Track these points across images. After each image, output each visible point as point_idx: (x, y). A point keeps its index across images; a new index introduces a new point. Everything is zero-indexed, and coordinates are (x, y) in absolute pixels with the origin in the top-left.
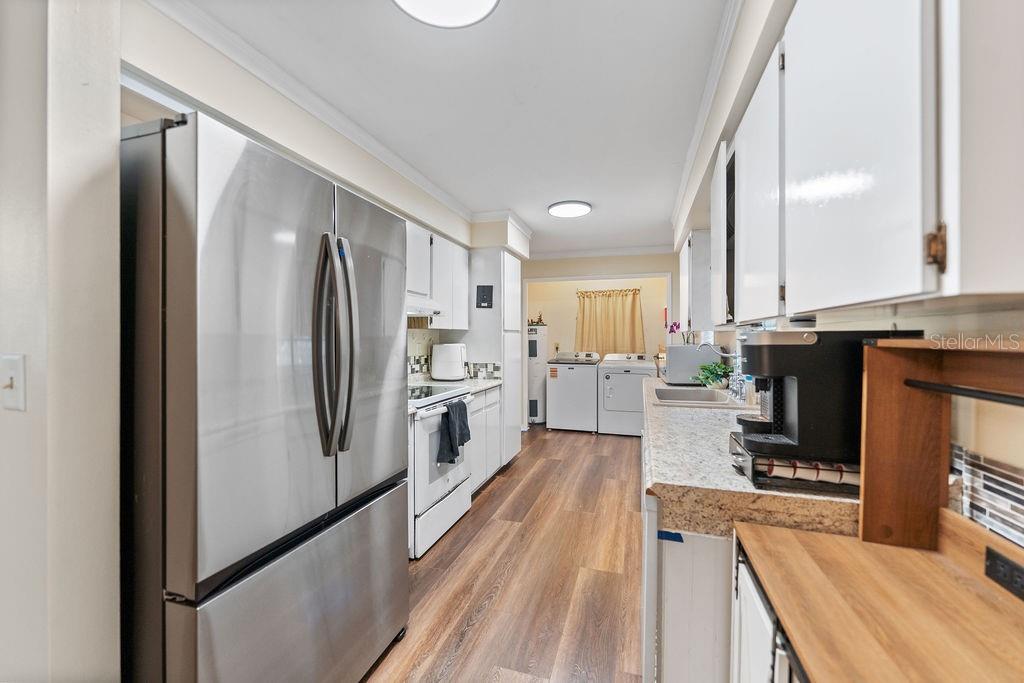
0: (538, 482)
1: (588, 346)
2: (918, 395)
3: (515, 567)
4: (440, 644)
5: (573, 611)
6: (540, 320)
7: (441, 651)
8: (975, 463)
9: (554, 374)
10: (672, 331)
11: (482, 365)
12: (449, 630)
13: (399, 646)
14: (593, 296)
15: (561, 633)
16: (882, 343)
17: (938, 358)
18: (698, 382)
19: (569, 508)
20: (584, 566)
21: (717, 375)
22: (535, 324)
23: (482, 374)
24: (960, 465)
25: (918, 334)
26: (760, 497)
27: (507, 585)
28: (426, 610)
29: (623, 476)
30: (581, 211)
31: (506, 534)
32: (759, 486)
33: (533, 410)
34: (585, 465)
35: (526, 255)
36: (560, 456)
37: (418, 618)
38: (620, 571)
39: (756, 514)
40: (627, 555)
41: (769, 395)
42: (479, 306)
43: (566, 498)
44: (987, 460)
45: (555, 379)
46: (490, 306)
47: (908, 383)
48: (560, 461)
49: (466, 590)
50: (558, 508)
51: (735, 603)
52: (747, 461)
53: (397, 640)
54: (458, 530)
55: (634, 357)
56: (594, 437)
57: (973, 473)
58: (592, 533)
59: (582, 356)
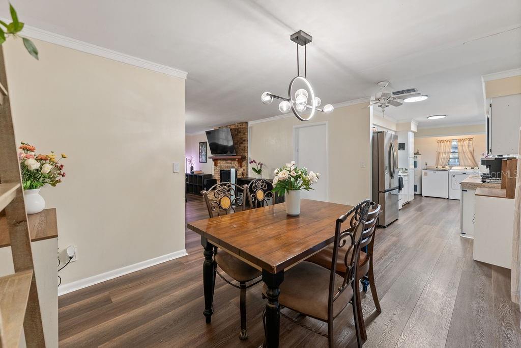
6: (418, 153)
9: (426, 174)
11: (400, 168)
14: (445, 142)
22: (417, 153)
33: (415, 190)
35: (416, 131)
42: (399, 150)
45: (426, 176)
46: (404, 149)
55: (469, 168)
56: (447, 200)
59: (440, 167)
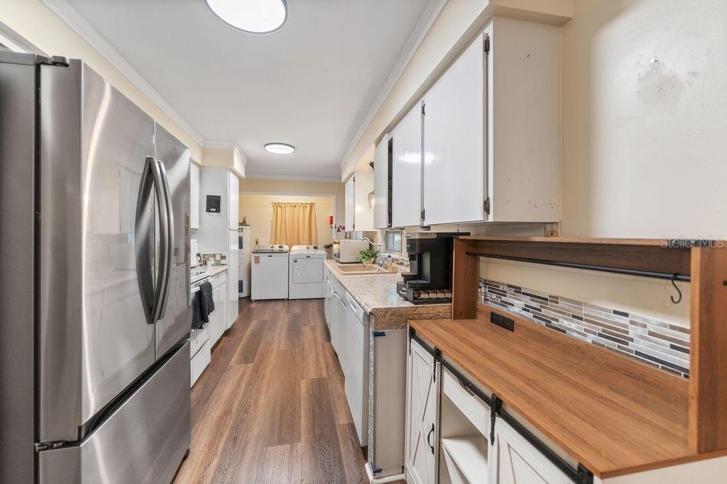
0: (256, 337)
1: (280, 240)
2: (469, 257)
3: (258, 390)
4: (220, 449)
5: (304, 404)
6: (245, 222)
7: (222, 452)
8: (486, 283)
9: (257, 261)
10: (339, 231)
11: (210, 256)
12: (224, 439)
13: (187, 461)
14: (283, 206)
15: (300, 418)
16: (461, 237)
17: (476, 243)
18: (359, 261)
19: (283, 348)
20: (303, 378)
21: (369, 256)
22: (243, 223)
23: (211, 262)
24: (481, 285)
25: (468, 234)
26: (417, 307)
27: (256, 402)
28: (201, 432)
29: (312, 324)
30: (287, 151)
31: (244, 373)
32: (416, 304)
33: (240, 290)
34: (286, 320)
35: (243, 175)
36: (267, 317)
37: (195, 440)
38: (325, 375)
39: (415, 316)
40: (327, 367)
41: (415, 263)
42: (208, 211)
43: (280, 343)
44: (490, 281)
45: (257, 265)
46: (218, 211)
47: (467, 253)
48: (268, 321)
49: (227, 412)
50: (276, 349)
51: (409, 358)
52: (410, 294)
53: (185, 458)
54: (205, 378)
55: (311, 247)
56: (286, 303)
57: (485, 287)
58: (303, 359)
59: (276, 248)
